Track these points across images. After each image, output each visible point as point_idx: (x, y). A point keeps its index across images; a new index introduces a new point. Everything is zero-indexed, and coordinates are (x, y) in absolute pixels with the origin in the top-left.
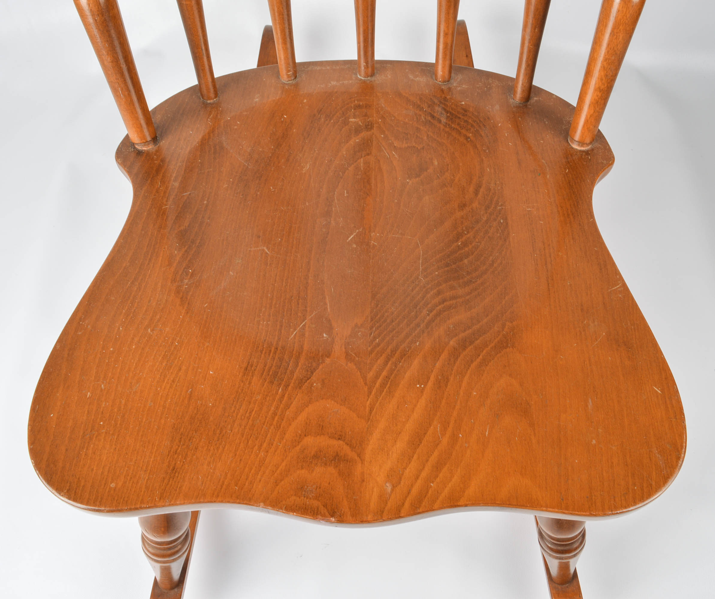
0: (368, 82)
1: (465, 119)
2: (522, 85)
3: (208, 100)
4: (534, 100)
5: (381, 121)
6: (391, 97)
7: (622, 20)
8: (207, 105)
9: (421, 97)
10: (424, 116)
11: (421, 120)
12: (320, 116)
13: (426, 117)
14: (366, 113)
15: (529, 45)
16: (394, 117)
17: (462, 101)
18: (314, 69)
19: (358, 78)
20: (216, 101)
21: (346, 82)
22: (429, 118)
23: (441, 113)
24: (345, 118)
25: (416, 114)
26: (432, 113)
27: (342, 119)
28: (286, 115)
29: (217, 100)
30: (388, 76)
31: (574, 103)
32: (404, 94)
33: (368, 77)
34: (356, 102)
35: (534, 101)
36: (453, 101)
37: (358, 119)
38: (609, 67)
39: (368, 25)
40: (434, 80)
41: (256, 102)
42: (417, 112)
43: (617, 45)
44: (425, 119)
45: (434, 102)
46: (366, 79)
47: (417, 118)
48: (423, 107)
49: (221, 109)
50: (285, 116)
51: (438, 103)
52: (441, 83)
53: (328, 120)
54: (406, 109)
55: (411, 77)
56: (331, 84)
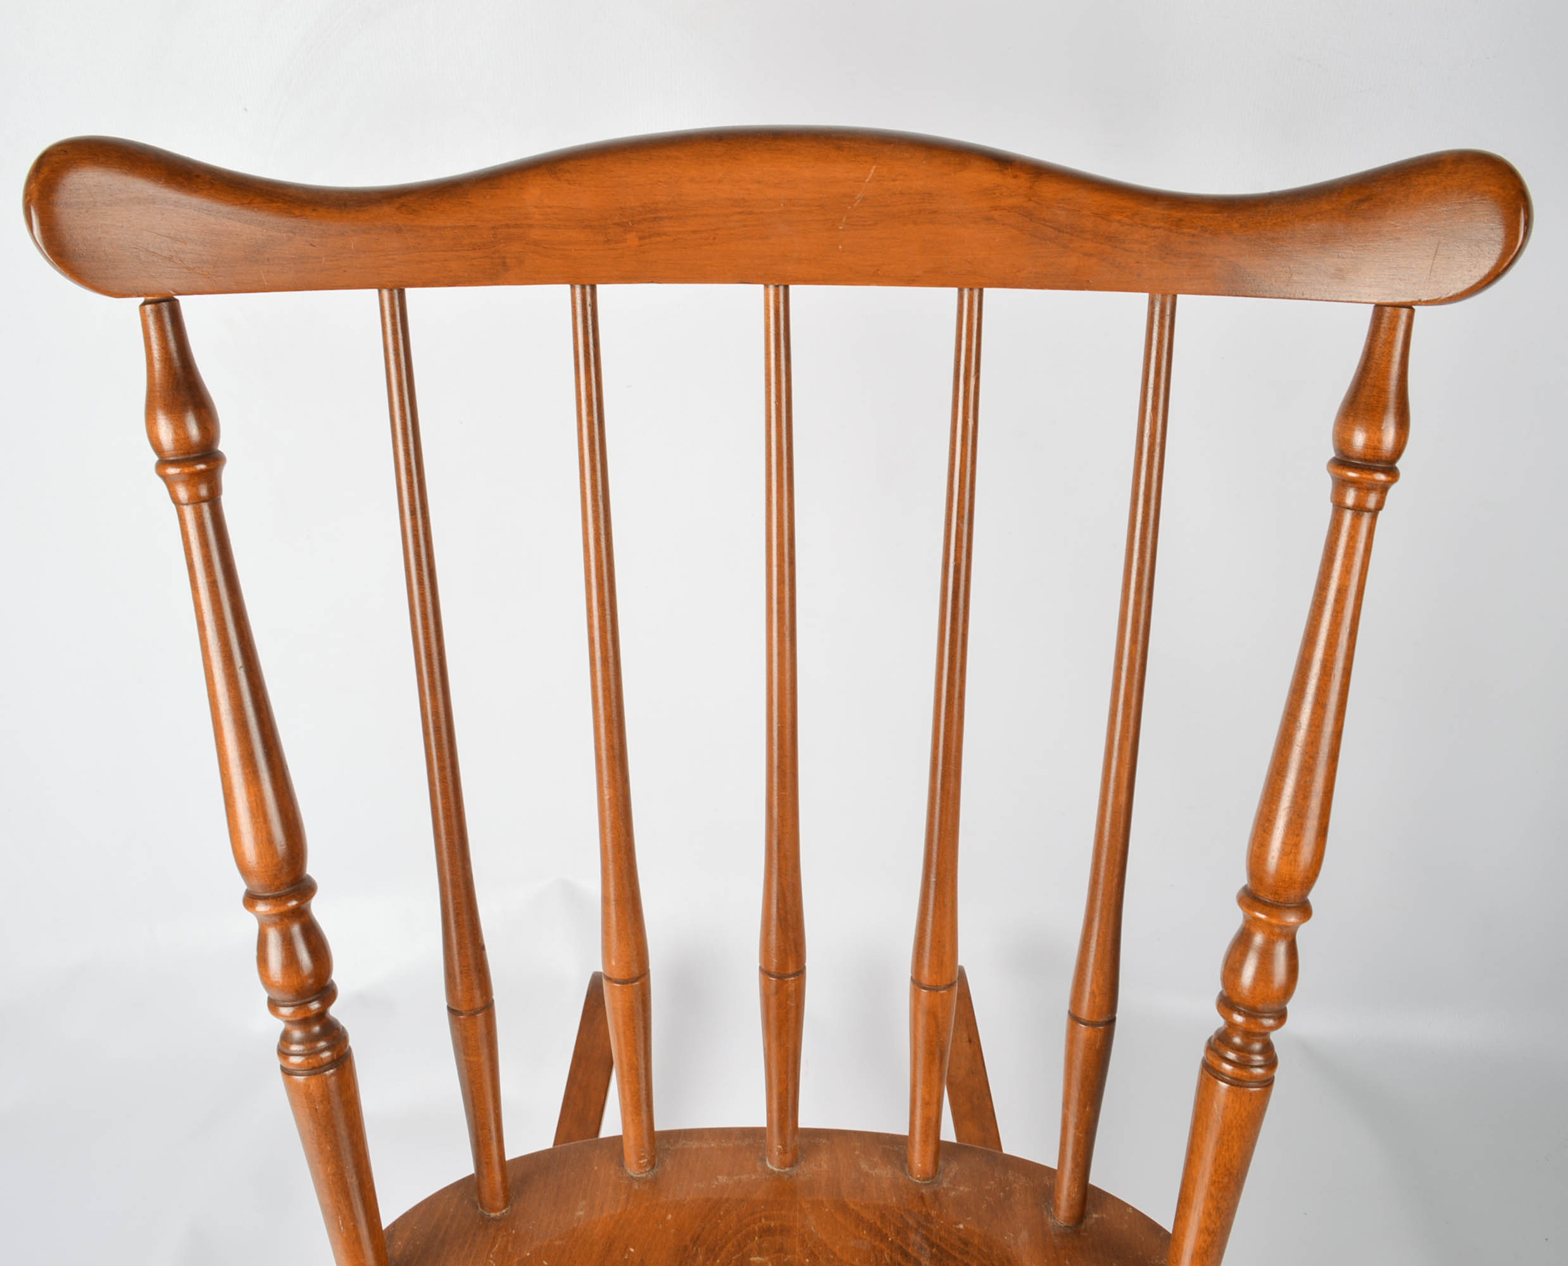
0: (786, 1177)
1: (966, 1261)
2: (1069, 1195)
3: (490, 1212)
4: (1092, 1218)
5: (809, 1262)
6: (827, 1210)
7: (1235, 1122)
8: (489, 1221)
9: (883, 1212)
10: (888, 1254)
11: (883, 1262)
12: (697, 1250)
13: (893, 1254)
14: (782, 1244)
15: (1075, 1133)
16: (834, 1254)
17: (960, 1223)
18: (686, 1146)
19: (768, 1168)
20: (505, 1214)
21: (744, 1177)
22: (899, 1258)
23: (921, 1248)
24: (742, 1255)
25: (874, 1248)
26: (904, 1247)
27: (738, 1256)
28: (634, 1248)
29: (509, 1212)
30: (822, 1163)
31: (1169, 1226)
32: (852, 1206)
33: (786, 1167)
34: (763, 1220)
35: (1093, 1221)
36: (942, 1222)
37: (767, 1258)
38: (1220, 1195)
39: (787, 1086)
40: (906, 1174)
41: (579, 1220)
42: (876, 1243)
43: (1231, 1160)
44: (891, 1258)
45: (908, 1223)
46: (782, 1171)
47: (876, 1256)
48: (887, 1234)
49: (514, 1232)
50: (632, 1250)
51: (915, 1226)
52: (920, 1182)
53: (711, 1259)
54: (856, 1238)
55: (864, 1166)
56: (717, 1181)
